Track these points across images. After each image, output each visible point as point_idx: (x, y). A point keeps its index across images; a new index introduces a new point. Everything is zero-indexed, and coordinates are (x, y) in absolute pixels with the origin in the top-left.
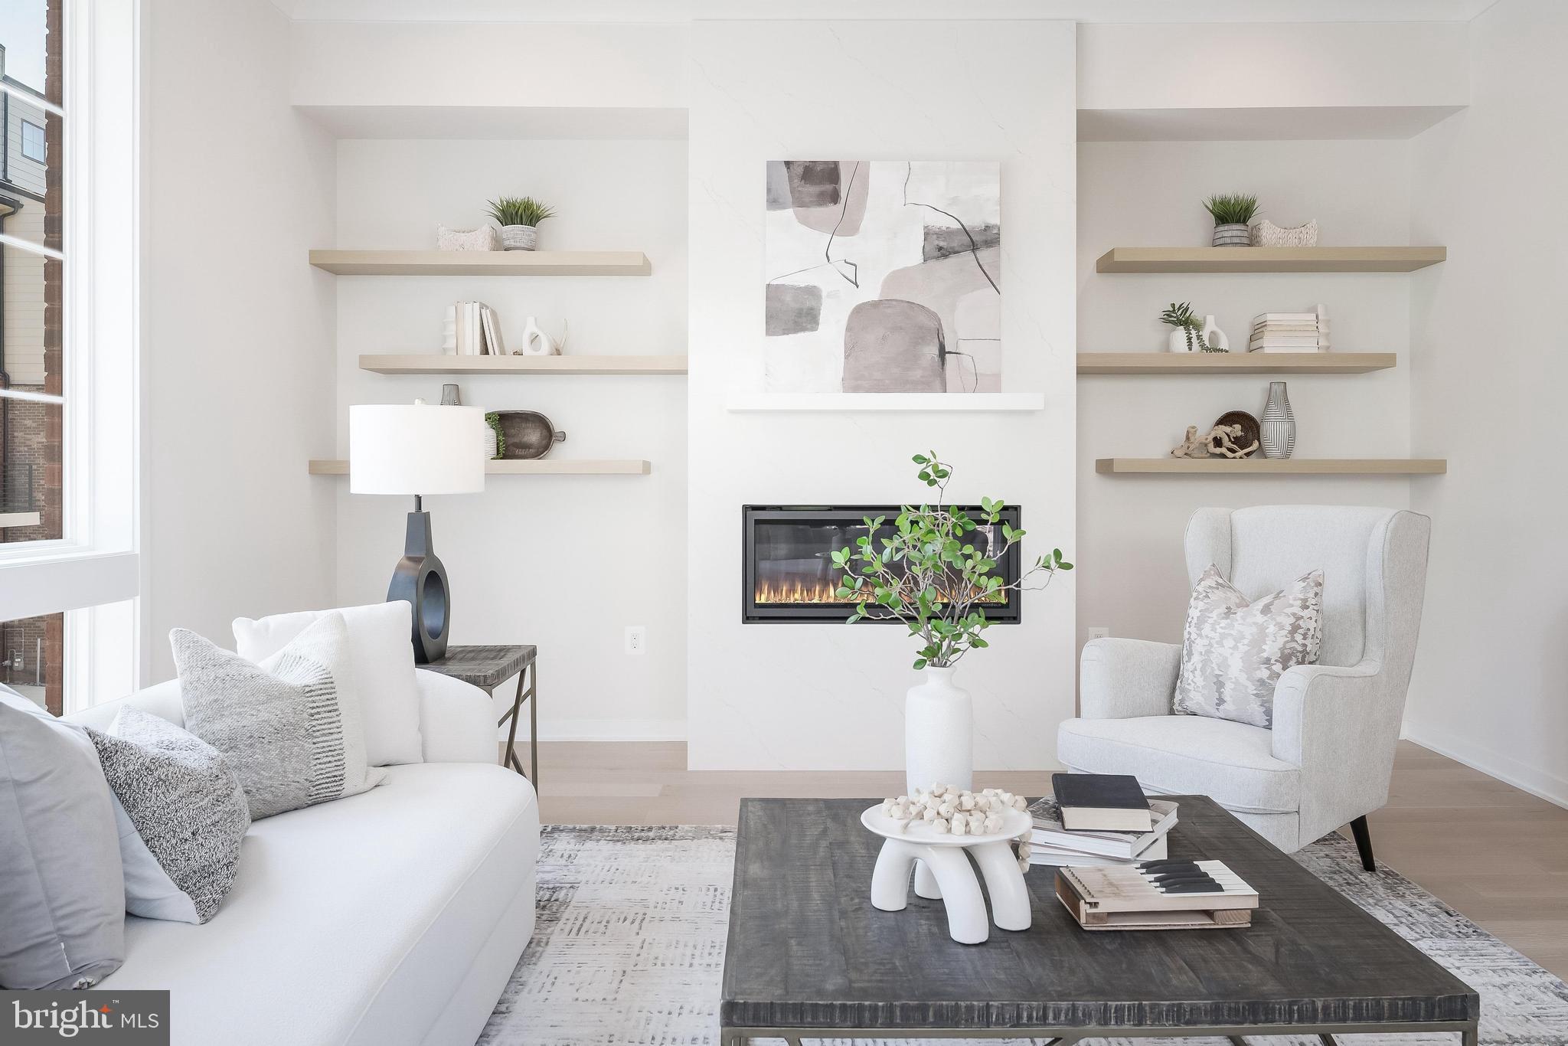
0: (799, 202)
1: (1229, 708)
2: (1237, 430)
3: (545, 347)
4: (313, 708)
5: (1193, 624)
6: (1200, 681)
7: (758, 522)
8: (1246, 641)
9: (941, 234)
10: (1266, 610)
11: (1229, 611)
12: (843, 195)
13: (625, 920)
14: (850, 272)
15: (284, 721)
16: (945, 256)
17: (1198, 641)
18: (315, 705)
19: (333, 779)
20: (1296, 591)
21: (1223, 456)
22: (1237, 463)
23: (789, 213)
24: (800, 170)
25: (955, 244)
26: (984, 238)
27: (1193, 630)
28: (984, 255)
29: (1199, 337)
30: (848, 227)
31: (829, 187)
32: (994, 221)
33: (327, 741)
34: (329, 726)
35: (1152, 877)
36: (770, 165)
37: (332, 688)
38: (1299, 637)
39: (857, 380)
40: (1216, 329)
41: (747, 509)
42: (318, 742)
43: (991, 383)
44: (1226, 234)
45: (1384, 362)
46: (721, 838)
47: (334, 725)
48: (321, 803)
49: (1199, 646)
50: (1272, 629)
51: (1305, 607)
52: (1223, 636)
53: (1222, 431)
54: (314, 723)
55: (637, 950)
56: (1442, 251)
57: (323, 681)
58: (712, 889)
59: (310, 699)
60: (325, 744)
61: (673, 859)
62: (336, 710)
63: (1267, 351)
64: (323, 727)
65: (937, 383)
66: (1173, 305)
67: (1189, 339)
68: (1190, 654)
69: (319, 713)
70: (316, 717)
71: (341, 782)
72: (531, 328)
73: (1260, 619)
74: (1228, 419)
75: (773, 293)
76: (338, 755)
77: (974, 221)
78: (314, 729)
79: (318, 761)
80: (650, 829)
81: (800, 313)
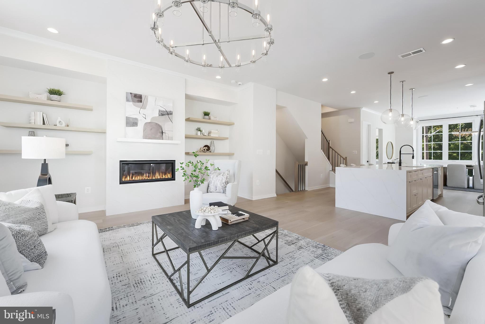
0: (133, 101)
1: (218, 190)
2: (207, 148)
3: (64, 125)
4: (39, 212)
5: (211, 178)
6: (213, 187)
7: (123, 164)
8: (220, 180)
9: (162, 111)
10: (223, 175)
11: (217, 176)
12: (143, 101)
13: (114, 247)
14: (144, 116)
15: (31, 217)
16: (163, 115)
17: (213, 181)
18: (40, 212)
19: (45, 229)
20: (227, 172)
21: (205, 152)
22: (208, 153)
23: (131, 103)
24: (134, 95)
25: (164, 113)
26: (170, 113)
27: (211, 179)
28: (170, 116)
29: (202, 133)
30: (144, 107)
31: (140, 99)
32: (172, 110)
33: (43, 220)
34: (44, 216)
35: (235, 215)
36: (127, 93)
37: (43, 207)
38: (227, 179)
39: (145, 137)
40: (204, 132)
41: (121, 161)
42: (41, 221)
43: (171, 139)
44: (206, 117)
45: (227, 138)
46: (125, 227)
47: (45, 216)
48: (41, 235)
49: (213, 182)
50: (224, 178)
51: (228, 175)
52: (217, 180)
53: (205, 148)
54: (40, 216)
55: (121, 252)
56: (234, 123)
57: (40, 206)
58: (130, 237)
59: (38, 210)
60: (43, 221)
61: (116, 234)
62: (45, 212)
63: (211, 136)
64: (42, 217)
65: (162, 138)
66: (198, 128)
67: (201, 133)
68: (211, 183)
69: (40, 214)
70: (40, 215)
71: (47, 230)
72: (59, 119)
73: (222, 177)
74: (206, 146)
75: (127, 118)
76: (46, 223)
77: (168, 110)
78: (40, 218)
79: (41, 225)
80: (106, 229)
81: (134, 123)
